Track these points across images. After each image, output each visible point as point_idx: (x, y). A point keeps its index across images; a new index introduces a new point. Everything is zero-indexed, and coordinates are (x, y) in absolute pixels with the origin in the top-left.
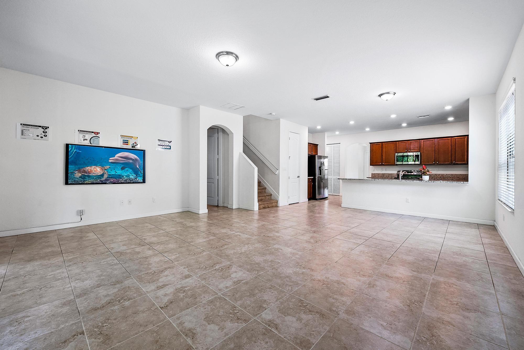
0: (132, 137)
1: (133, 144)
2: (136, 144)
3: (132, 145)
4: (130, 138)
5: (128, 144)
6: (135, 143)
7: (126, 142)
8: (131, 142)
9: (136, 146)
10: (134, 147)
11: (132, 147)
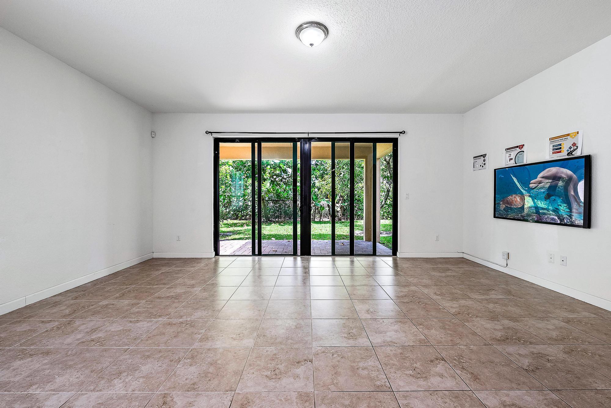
0: (568, 135)
1: (570, 148)
2: (575, 147)
3: (568, 151)
4: (563, 138)
5: (560, 152)
6: (574, 144)
7: (557, 149)
8: (566, 146)
9: (574, 150)
10: (571, 154)
11: (567, 154)
